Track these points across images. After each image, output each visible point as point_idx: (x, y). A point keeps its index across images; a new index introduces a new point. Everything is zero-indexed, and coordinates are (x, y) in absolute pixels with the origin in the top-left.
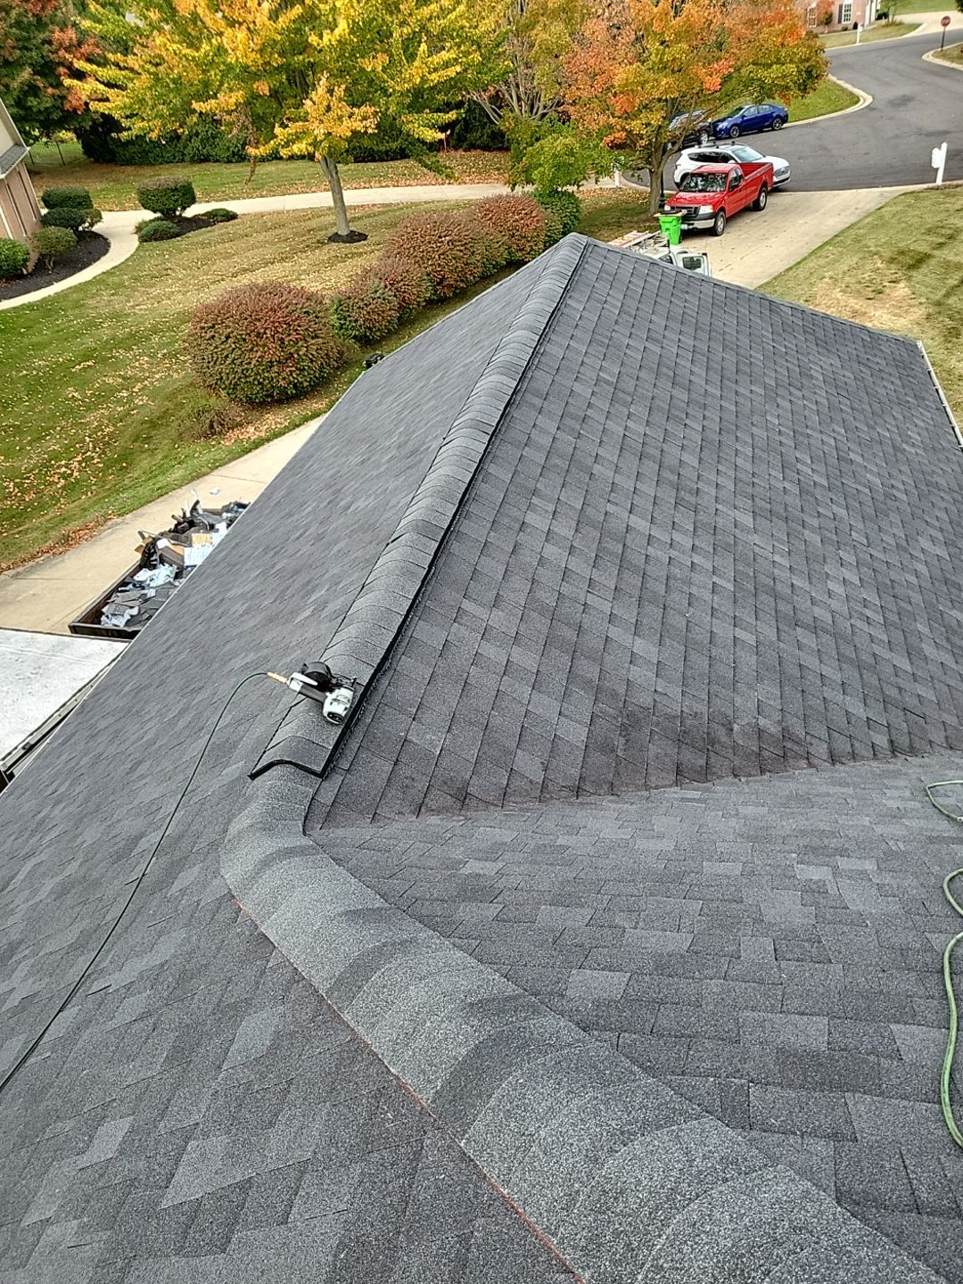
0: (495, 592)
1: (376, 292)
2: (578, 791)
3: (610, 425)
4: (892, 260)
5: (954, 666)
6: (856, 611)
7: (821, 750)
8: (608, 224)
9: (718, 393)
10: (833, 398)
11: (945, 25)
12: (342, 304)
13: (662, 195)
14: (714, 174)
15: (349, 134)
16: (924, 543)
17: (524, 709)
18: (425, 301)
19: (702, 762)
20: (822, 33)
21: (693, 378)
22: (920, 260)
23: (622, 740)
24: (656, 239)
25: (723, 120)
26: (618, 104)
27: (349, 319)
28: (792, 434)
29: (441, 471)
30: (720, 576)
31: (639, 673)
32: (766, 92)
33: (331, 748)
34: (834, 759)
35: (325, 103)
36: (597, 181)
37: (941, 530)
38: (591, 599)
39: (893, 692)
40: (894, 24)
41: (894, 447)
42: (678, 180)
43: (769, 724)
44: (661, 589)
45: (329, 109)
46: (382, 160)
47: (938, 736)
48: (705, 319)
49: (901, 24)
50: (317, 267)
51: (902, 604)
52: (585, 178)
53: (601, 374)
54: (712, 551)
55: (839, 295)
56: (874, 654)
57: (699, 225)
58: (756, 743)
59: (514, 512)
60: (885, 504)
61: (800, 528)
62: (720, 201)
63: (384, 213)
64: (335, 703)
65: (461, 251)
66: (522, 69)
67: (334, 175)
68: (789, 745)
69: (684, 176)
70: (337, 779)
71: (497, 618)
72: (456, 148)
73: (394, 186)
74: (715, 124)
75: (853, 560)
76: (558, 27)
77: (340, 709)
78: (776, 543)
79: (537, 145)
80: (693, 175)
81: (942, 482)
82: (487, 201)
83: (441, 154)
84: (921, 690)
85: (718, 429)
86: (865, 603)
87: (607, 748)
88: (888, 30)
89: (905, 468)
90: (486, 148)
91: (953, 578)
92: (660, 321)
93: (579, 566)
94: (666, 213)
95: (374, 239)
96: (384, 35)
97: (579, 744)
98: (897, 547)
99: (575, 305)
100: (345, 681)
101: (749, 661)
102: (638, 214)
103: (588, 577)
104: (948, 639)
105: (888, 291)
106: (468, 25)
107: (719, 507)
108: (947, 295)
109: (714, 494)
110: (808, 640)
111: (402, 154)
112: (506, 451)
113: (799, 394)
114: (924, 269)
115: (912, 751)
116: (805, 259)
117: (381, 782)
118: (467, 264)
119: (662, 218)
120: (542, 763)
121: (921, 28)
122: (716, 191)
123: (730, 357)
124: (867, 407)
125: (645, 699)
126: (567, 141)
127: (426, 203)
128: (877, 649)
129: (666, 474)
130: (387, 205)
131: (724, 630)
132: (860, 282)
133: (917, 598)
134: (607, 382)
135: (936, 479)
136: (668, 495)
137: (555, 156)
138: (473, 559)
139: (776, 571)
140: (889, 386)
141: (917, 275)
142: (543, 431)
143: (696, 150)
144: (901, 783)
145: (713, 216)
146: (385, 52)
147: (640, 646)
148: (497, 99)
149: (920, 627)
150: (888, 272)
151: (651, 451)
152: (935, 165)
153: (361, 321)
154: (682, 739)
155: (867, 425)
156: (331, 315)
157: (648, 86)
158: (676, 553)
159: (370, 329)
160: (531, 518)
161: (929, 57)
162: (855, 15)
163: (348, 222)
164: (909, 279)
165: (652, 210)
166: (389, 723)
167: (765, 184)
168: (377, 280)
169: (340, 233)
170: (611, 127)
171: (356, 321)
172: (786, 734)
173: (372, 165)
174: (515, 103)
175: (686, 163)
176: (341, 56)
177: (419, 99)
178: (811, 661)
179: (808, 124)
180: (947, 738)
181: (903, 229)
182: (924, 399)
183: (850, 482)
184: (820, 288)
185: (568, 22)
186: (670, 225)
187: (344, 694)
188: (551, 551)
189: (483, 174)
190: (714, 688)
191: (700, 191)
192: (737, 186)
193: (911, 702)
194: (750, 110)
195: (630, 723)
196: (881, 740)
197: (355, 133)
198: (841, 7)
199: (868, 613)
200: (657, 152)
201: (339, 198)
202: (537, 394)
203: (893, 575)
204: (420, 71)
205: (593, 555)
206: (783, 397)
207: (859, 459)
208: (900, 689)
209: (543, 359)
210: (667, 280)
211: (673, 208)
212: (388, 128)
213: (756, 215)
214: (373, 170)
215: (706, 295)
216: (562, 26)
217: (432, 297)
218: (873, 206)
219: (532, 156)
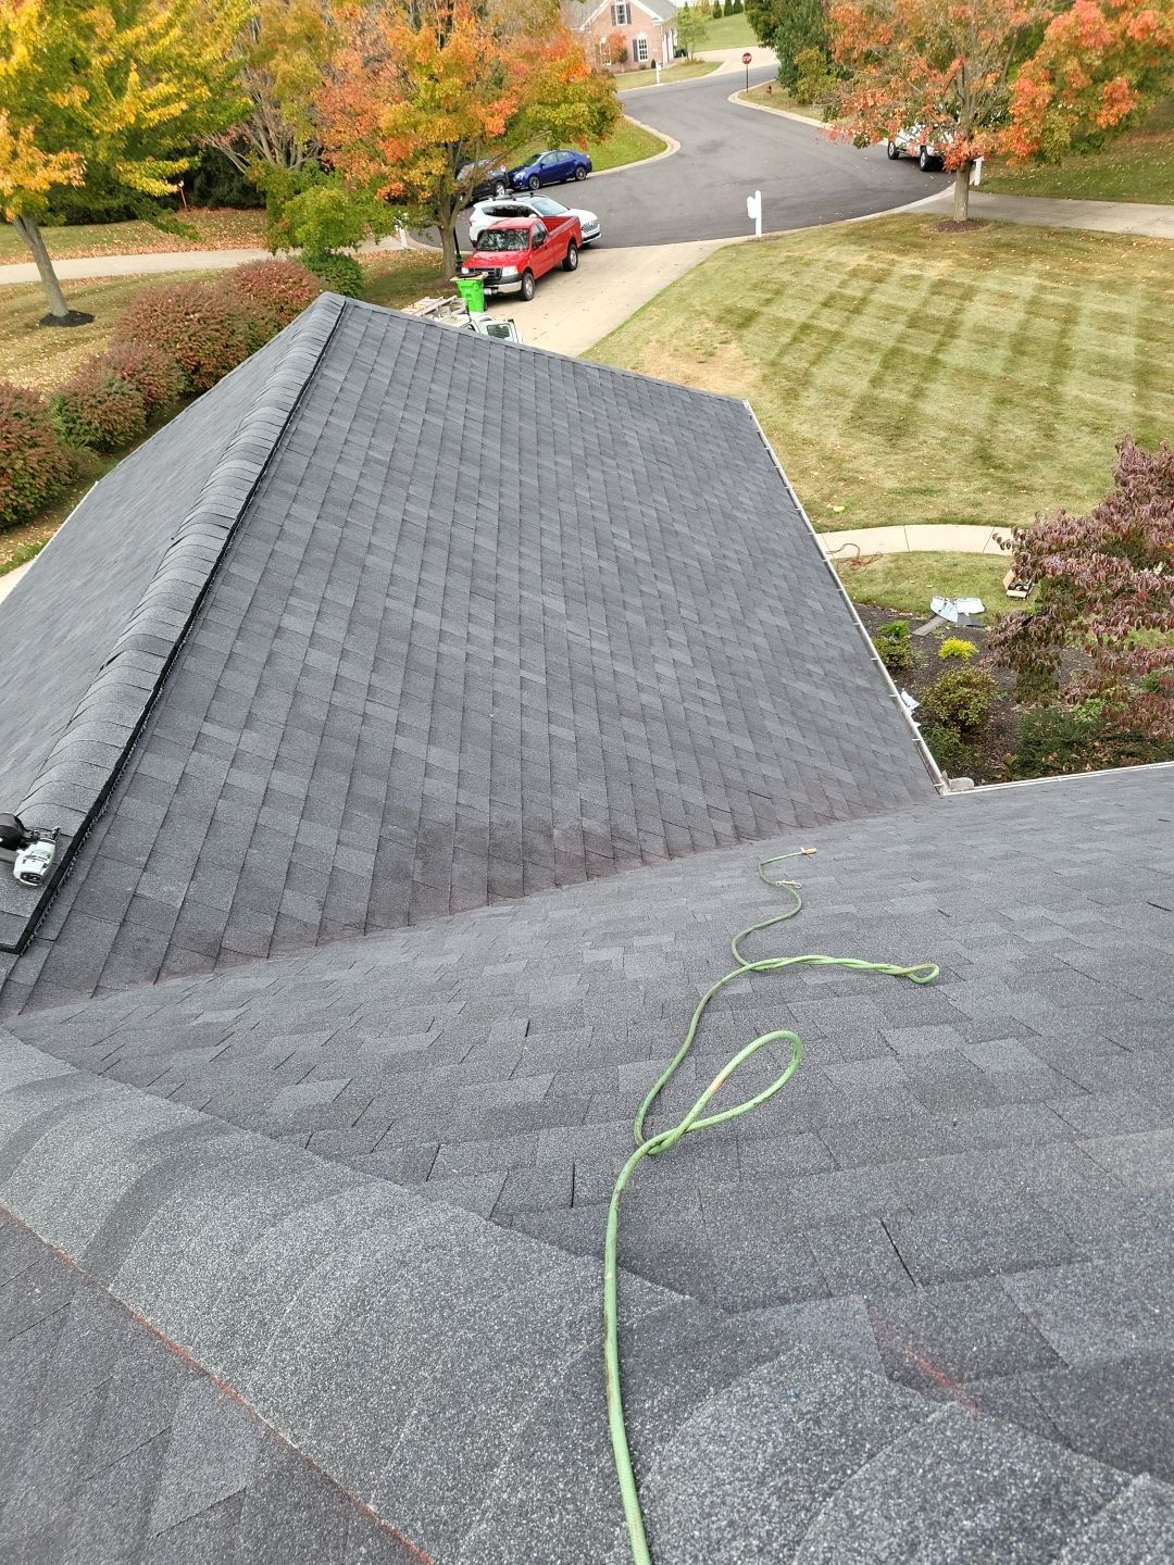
0: (246, 710)
1: (111, 385)
2: (365, 927)
3: (385, 509)
4: (720, 320)
5: (801, 740)
6: (690, 693)
7: (657, 845)
8: (398, 292)
9: (517, 467)
10: (652, 466)
11: (747, 62)
12: (67, 403)
13: (459, 256)
14: (513, 230)
15: (46, 187)
16: (763, 614)
17: (291, 843)
18: (179, 394)
19: (518, 876)
20: (619, 72)
21: (485, 452)
22: (748, 319)
23: (419, 863)
24: (452, 306)
25: (519, 169)
26: (389, 150)
27: (79, 421)
28: (606, 507)
29: (167, 576)
30: (529, 670)
31: (437, 787)
32: (560, 135)
33: (29, 916)
34: (671, 853)
35: (9, 148)
36: (377, 242)
37: (780, 599)
38: (371, 709)
39: (735, 776)
40: (694, 62)
41: (725, 515)
42: (474, 237)
43: (594, 825)
44: (459, 689)
45: (15, 155)
46: (103, 222)
47: (787, 816)
48: (496, 387)
49: (701, 62)
50: (29, 358)
51: (741, 681)
52: (361, 238)
53: (370, 452)
54: (517, 642)
55: (669, 360)
56: (712, 738)
57: (504, 288)
58: (581, 847)
59: (266, 616)
60: (717, 576)
61: (620, 610)
62: (524, 261)
63: (112, 287)
64: (29, 861)
65: (217, 331)
66: (267, 109)
67: (36, 240)
68: (619, 844)
69: (481, 234)
70: (39, 954)
71: (251, 740)
72: (199, 206)
73: (123, 254)
74: (511, 175)
75: (683, 639)
76: (302, 57)
77: (37, 868)
78: (593, 629)
79: (297, 199)
80: (490, 232)
81: (779, 548)
82: (243, 268)
83: (181, 213)
84: (767, 770)
85: (517, 507)
86: (699, 684)
87: (401, 874)
88: (689, 68)
89: (738, 536)
90: (238, 206)
91: (795, 648)
92: (441, 390)
93: (354, 672)
94: (465, 277)
95: (104, 320)
96: (78, 65)
97: (365, 874)
98: (733, 621)
99: (334, 375)
100: (43, 834)
101: (567, 759)
102: (433, 279)
103: (366, 684)
104: (793, 713)
105: (718, 352)
106: (187, 53)
107: (524, 593)
108: (781, 354)
109: (516, 579)
110: (634, 728)
111: (127, 215)
112: (249, 545)
113: (612, 463)
114: (755, 327)
115: (760, 834)
116: (627, 322)
117: (103, 949)
118: (227, 346)
119: (461, 282)
120: (318, 902)
121: (721, 68)
122: (519, 250)
123: (529, 428)
124: (691, 473)
125: (444, 814)
126: (334, 193)
127: (167, 274)
128: (716, 732)
129: (457, 561)
130: (116, 278)
131: (536, 728)
132: (689, 345)
133: (756, 673)
134: (378, 462)
135: (772, 545)
136: (461, 584)
137: (320, 211)
138: (214, 672)
139: (594, 658)
140: (715, 449)
141: (748, 334)
142: (302, 522)
143: (490, 203)
144: (736, 864)
145: (520, 278)
146: (84, 85)
147: (436, 755)
148: (241, 145)
149: (762, 704)
150: (717, 333)
151: (437, 536)
152: (751, 216)
153: (96, 423)
154: (492, 852)
155: (694, 493)
156: (53, 416)
157: (421, 129)
158: (475, 648)
159: (110, 433)
160: (289, 622)
161: (734, 98)
162: (651, 52)
163: (64, 300)
164: (740, 339)
165: (449, 273)
166: (110, 877)
167: (573, 241)
168: (110, 371)
169: (55, 314)
170: (384, 177)
171: (89, 423)
172: (615, 833)
173: (90, 229)
174: (266, 150)
175: (480, 219)
176: (23, 89)
177: (137, 143)
178: (640, 752)
179: (616, 173)
180: (796, 817)
181: (727, 286)
182: (754, 461)
183: (676, 555)
184: (646, 353)
185: (314, 51)
186: (472, 290)
187: (43, 849)
188: (317, 657)
189: (238, 237)
190: (529, 792)
191: (500, 250)
192: (542, 243)
193: (756, 783)
194: (549, 158)
195: (428, 842)
196: (725, 827)
197: (55, 186)
198: (635, 42)
199: (703, 694)
200: (444, 207)
201: (47, 271)
202: (289, 479)
203: (730, 651)
204: (133, 108)
205: (372, 658)
206: (594, 468)
207: (686, 530)
208: (743, 771)
209: (295, 439)
210: (448, 344)
211: (471, 270)
212: (101, 180)
213: (568, 276)
214: (91, 234)
215: (497, 358)
216: (307, 56)
217: (188, 389)
218: (693, 262)
219: (293, 211)
